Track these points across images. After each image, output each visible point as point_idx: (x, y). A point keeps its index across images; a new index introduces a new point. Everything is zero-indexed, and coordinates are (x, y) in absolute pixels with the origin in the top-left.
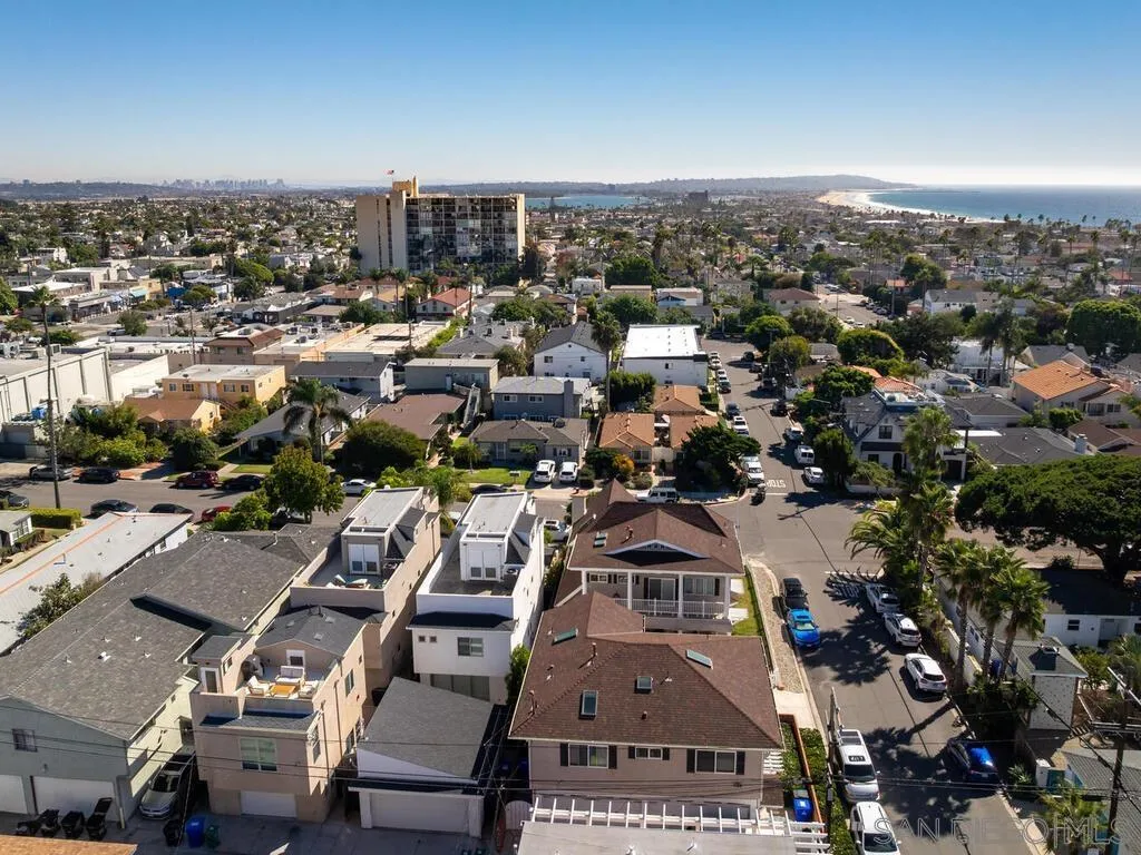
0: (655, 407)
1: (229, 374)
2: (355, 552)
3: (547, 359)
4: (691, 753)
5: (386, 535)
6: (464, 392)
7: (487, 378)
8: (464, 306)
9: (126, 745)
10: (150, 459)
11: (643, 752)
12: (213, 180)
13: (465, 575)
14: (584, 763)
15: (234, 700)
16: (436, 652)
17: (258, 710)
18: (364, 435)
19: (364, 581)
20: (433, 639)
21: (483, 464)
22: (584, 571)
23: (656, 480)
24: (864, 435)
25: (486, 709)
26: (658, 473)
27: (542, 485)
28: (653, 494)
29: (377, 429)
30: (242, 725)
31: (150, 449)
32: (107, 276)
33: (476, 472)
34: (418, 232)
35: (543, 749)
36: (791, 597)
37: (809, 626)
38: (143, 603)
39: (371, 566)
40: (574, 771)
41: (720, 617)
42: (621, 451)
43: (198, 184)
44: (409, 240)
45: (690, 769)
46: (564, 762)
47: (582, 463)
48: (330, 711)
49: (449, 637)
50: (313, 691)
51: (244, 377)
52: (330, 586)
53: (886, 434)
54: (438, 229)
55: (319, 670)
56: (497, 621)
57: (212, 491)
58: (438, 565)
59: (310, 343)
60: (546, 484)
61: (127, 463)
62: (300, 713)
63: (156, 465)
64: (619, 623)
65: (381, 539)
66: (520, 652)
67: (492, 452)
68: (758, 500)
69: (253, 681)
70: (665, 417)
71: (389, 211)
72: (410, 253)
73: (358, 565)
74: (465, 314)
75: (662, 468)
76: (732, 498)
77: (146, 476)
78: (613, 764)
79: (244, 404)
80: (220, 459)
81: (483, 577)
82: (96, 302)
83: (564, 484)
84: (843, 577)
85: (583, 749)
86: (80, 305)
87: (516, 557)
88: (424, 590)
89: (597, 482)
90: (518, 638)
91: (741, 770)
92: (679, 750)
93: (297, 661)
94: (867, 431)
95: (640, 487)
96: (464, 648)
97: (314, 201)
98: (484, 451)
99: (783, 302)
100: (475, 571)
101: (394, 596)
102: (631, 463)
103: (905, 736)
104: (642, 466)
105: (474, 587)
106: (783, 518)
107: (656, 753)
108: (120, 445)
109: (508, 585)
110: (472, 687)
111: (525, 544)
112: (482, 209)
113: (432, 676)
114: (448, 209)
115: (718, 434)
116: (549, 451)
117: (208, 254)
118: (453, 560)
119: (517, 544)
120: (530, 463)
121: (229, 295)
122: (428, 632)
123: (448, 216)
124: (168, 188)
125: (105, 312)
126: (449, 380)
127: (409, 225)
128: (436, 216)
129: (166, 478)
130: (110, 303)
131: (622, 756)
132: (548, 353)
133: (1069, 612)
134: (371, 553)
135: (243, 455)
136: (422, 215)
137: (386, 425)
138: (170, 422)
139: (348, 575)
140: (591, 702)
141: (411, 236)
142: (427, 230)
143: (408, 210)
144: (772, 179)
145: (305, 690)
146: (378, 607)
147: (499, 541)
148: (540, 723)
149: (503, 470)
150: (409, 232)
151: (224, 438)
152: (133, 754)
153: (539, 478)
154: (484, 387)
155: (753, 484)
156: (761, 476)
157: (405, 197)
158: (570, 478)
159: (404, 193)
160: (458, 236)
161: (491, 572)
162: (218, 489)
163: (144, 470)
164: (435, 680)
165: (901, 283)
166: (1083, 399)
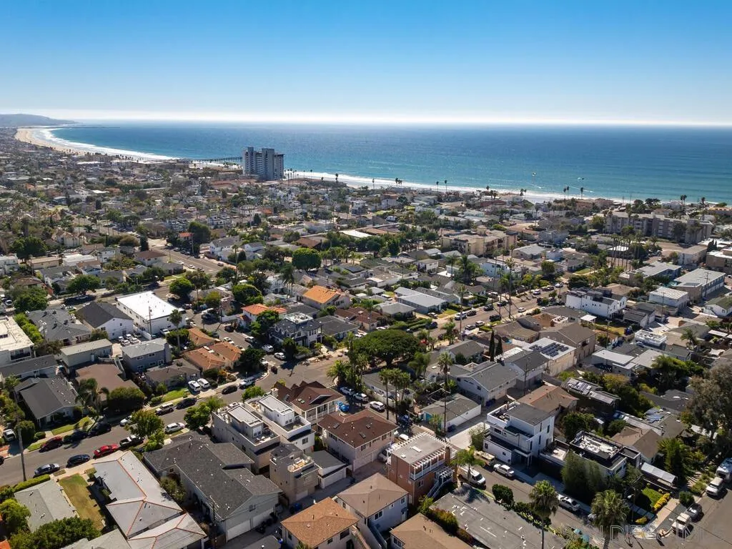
0: (196, 343)
2: (255, 431)
3: (102, 329)
11: (375, 440)
13: (284, 425)
27: (198, 392)
33: (165, 395)
39: (259, 433)
42: (218, 369)
45: (383, 440)
46: (362, 450)
49: (300, 441)
53: (299, 334)
65: (261, 424)
70: (206, 348)
73: (255, 434)
75: (230, 370)
76: (266, 373)
77: (11, 453)
81: (289, 423)
83: (206, 389)
89: (216, 384)
96: (304, 441)
102: (225, 372)
106: (290, 375)
116: (188, 378)
120: (182, 385)
126: (93, 356)
129: (26, 450)
132: (103, 326)
134: (260, 429)
149: (174, 391)
158: (208, 386)
161: (291, 420)
165: (187, 234)
166: (334, 301)
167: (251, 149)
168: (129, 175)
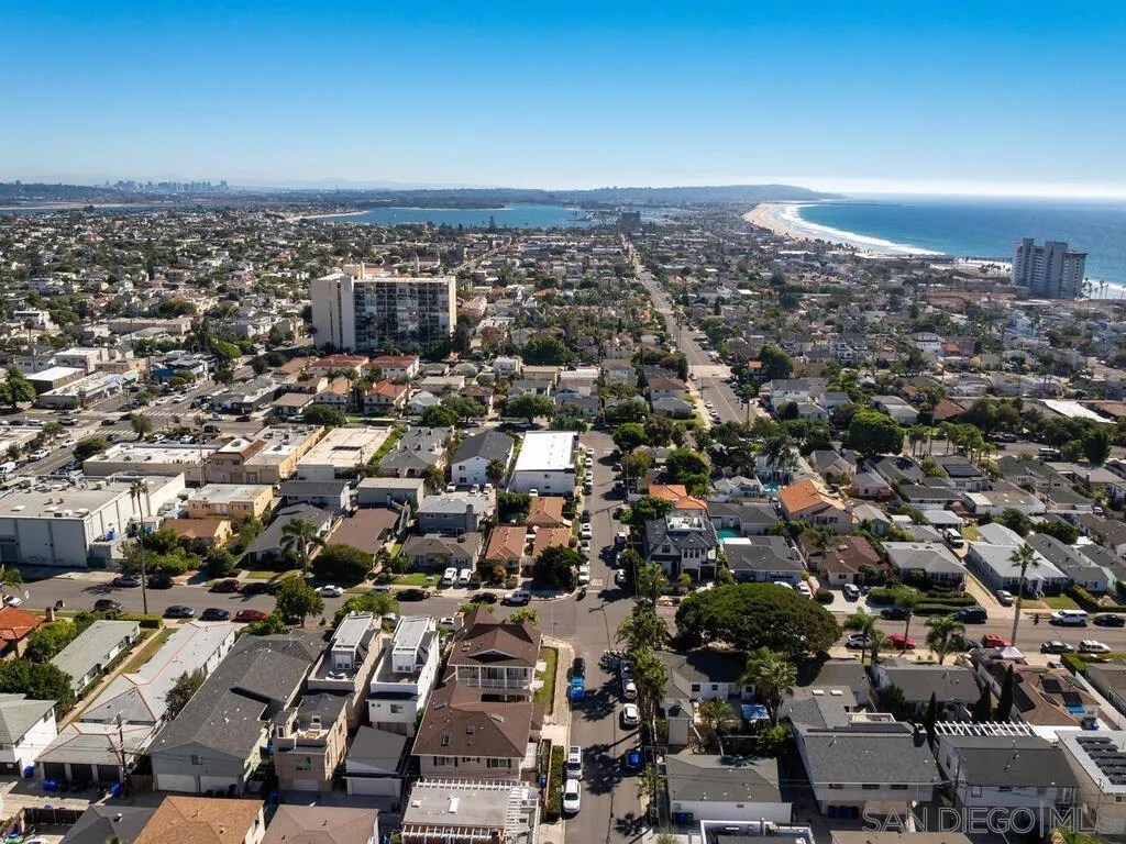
0: (529, 519)
1: (233, 495)
2: (339, 659)
3: (460, 468)
4: (489, 760)
5: (354, 650)
6: (399, 507)
7: (415, 496)
8: (402, 395)
9: (243, 761)
10: (191, 569)
11: (469, 759)
12: (155, 182)
13: (395, 670)
14: (443, 764)
15: (292, 740)
16: (380, 711)
17: (302, 744)
18: (333, 556)
19: (343, 674)
20: (379, 706)
21: (411, 570)
22: (457, 666)
23: (521, 580)
24: (653, 550)
25: (403, 739)
26: (523, 575)
27: (448, 586)
28: (515, 596)
29: (341, 550)
30: (296, 751)
31: (190, 561)
32: (100, 357)
33: (405, 576)
34: (364, 310)
35: (426, 759)
36: (577, 670)
37: (579, 688)
38: (237, 691)
39: (347, 666)
40: (439, 768)
41: (525, 688)
42: (498, 562)
43: (141, 186)
44: (357, 317)
45: (489, 766)
46: (435, 764)
47: (475, 569)
48: (333, 744)
49: (386, 704)
50: (326, 736)
51: (244, 499)
52: (328, 679)
53: (666, 549)
54: (381, 308)
55: (328, 725)
56: (410, 696)
57: (235, 594)
58: (381, 663)
59: (285, 448)
60: (450, 586)
61: (177, 572)
62: (321, 745)
63: (195, 573)
64: (466, 699)
65: (352, 653)
66: (422, 710)
67: (416, 562)
68: (581, 597)
69: (299, 731)
70: (535, 528)
71: (339, 293)
72: (358, 328)
73: (340, 665)
74: (404, 402)
75: (527, 571)
76: (566, 595)
77: (191, 581)
78: (456, 765)
79: (247, 520)
80: (237, 567)
81: (404, 671)
82: (99, 390)
83: (461, 586)
84: (613, 654)
85: (443, 758)
86: (87, 395)
87: (421, 661)
88: (374, 681)
89: (483, 583)
90: (420, 704)
91: (510, 766)
92: (484, 758)
93: (317, 721)
94: (656, 547)
95: (510, 587)
96: (394, 709)
97: (260, 215)
98: (412, 561)
99: (656, 391)
100: (400, 668)
101: (359, 683)
102: (504, 571)
103: (607, 748)
104: (512, 570)
105: (399, 677)
106: (592, 610)
107: (474, 760)
108: (172, 559)
109: (415, 676)
110: (398, 729)
111: (426, 652)
112: (420, 292)
113: (379, 723)
114: (390, 291)
115: (558, 553)
116: (453, 561)
117: (176, 316)
118: (389, 661)
119: (422, 654)
120: (441, 570)
121: (205, 374)
122: (376, 702)
123: (390, 297)
124: (109, 191)
125: (106, 396)
126: (389, 497)
127: (357, 304)
128: (379, 297)
129: (204, 584)
130: (109, 389)
131: (460, 761)
132: (462, 464)
133: (711, 680)
134: (347, 659)
135: (252, 563)
136: (368, 296)
137: (347, 547)
138: (200, 539)
139: (334, 670)
140: (447, 738)
141: (358, 314)
142: (371, 309)
143: (355, 292)
144: (707, 188)
145: (322, 735)
146: (351, 689)
147: (411, 653)
148: (425, 747)
149: (423, 575)
150: (356, 310)
151: (237, 550)
152: (246, 765)
153: (445, 582)
154: (414, 505)
155: (581, 583)
156: (586, 578)
157: (353, 281)
158: (465, 582)
159: (353, 277)
160: (399, 314)
161: (408, 668)
162: (239, 592)
163: (189, 577)
164: (380, 726)
165: (758, 365)
166: (814, 513)
167: (1029, 243)
168: (832, 273)
